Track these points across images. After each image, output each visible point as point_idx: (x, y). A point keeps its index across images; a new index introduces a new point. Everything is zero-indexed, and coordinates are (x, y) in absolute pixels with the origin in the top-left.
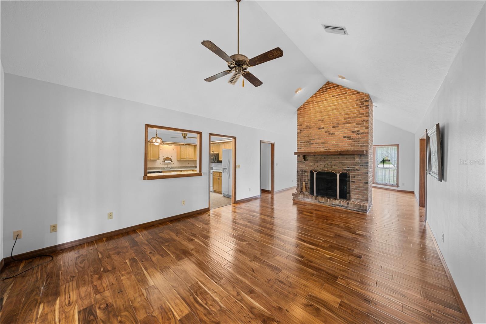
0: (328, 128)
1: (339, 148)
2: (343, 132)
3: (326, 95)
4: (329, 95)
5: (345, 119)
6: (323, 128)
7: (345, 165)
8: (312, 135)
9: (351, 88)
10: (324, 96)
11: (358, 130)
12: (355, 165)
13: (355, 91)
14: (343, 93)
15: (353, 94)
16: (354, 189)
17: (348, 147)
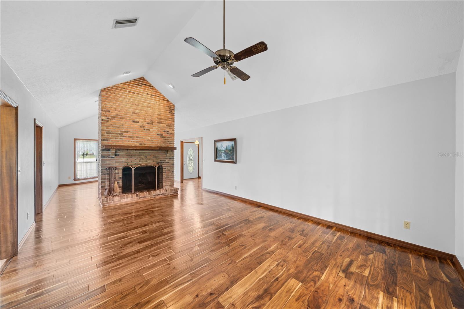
0: (142, 123)
1: (154, 144)
2: (157, 130)
3: (141, 89)
4: (144, 91)
5: (158, 119)
6: (138, 122)
7: (158, 159)
8: (124, 126)
9: (163, 94)
10: (139, 90)
11: (168, 130)
12: (166, 159)
13: (165, 98)
14: (156, 95)
15: (164, 100)
16: (165, 178)
17: (160, 143)
